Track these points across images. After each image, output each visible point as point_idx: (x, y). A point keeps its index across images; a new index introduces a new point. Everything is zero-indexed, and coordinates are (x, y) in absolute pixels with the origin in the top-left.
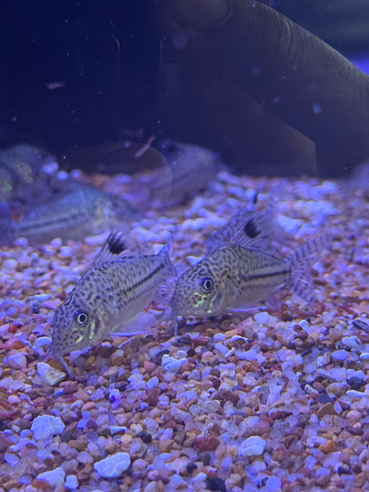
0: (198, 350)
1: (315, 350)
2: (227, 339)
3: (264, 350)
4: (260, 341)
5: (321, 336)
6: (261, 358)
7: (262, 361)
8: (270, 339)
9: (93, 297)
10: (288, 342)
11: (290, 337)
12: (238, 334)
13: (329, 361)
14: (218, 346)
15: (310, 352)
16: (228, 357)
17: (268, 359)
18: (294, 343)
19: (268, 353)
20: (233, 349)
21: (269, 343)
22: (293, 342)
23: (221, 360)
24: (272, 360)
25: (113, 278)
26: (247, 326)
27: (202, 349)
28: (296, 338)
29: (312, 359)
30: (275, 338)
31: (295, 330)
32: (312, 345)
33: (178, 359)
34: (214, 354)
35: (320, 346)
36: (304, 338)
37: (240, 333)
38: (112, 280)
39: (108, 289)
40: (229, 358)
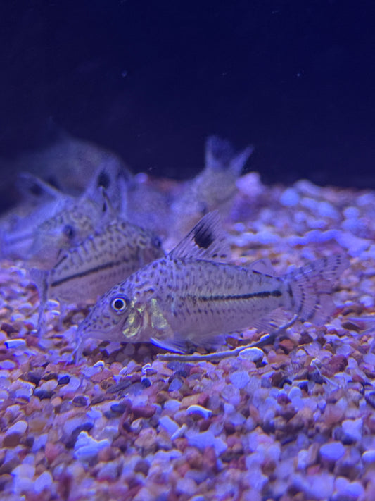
0: (136, 425)
1: (302, 438)
2: (180, 409)
3: (229, 431)
4: (225, 417)
5: (317, 414)
6: (222, 444)
7: (221, 450)
8: (239, 415)
9: (146, 288)
10: (264, 420)
11: (270, 412)
12: (199, 404)
13: (314, 458)
14: (165, 420)
15: (294, 439)
16: (175, 438)
17: (231, 446)
18: (273, 423)
19: (234, 437)
20: (184, 426)
21: (237, 421)
22: (272, 421)
23: (162, 444)
24: (236, 448)
25: (186, 278)
26: (215, 392)
27: (141, 423)
28: (277, 415)
29: (293, 453)
30: (247, 414)
31: (279, 402)
32: (299, 428)
33: (99, 439)
34: (158, 433)
35: (311, 431)
36: (288, 416)
37: (202, 401)
38: (183, 279)
39: (170, 287)
40: (176, 441)
